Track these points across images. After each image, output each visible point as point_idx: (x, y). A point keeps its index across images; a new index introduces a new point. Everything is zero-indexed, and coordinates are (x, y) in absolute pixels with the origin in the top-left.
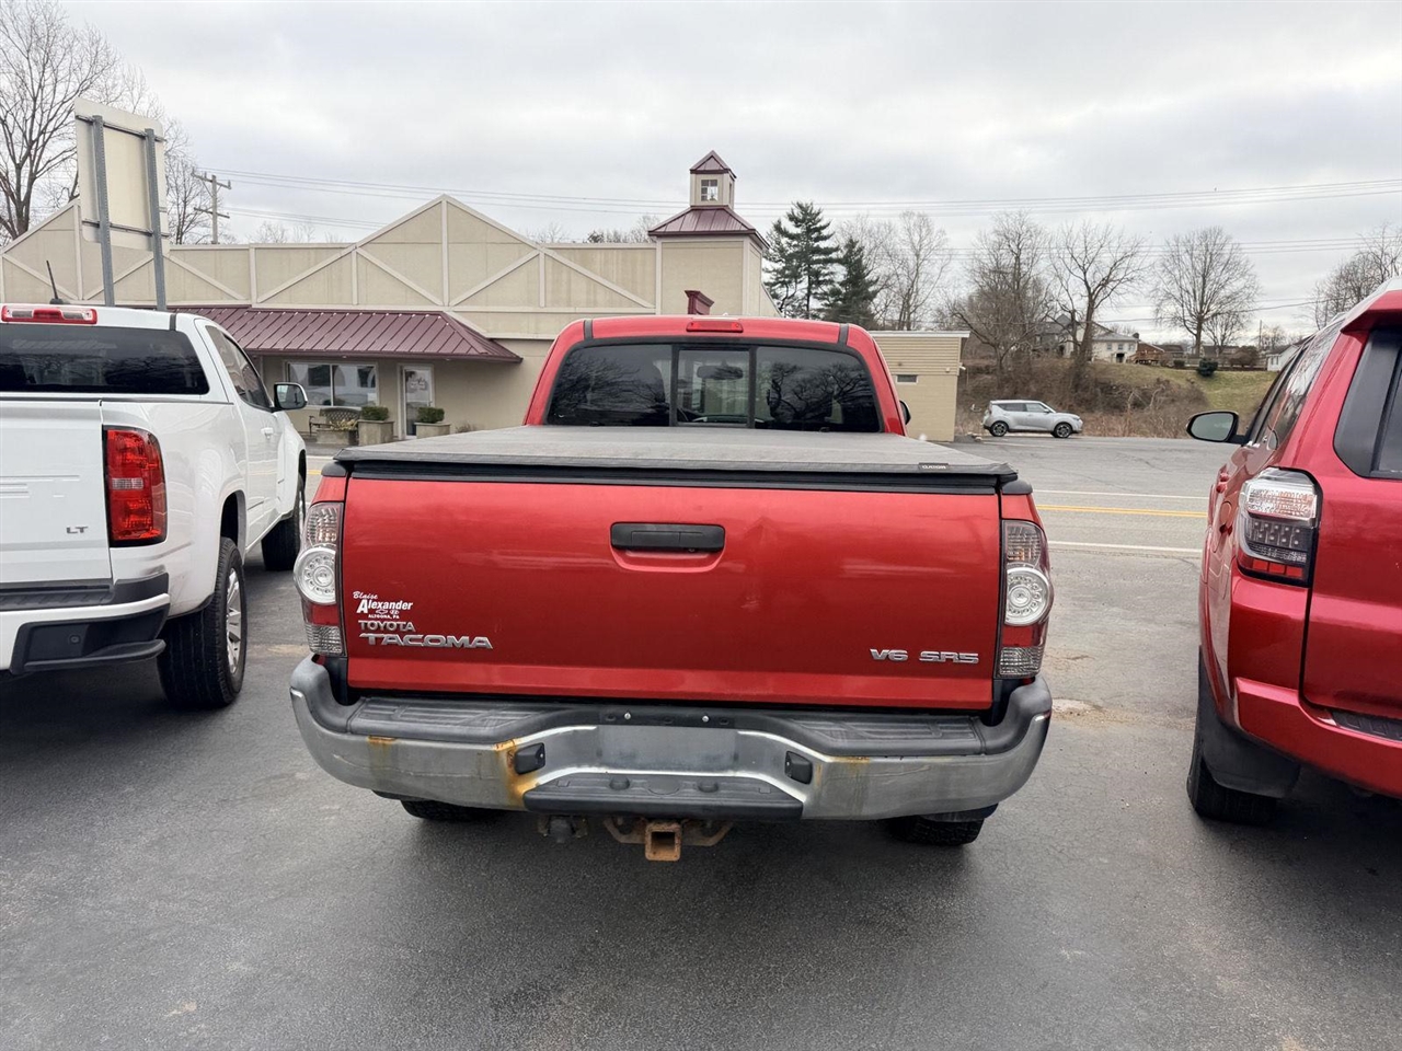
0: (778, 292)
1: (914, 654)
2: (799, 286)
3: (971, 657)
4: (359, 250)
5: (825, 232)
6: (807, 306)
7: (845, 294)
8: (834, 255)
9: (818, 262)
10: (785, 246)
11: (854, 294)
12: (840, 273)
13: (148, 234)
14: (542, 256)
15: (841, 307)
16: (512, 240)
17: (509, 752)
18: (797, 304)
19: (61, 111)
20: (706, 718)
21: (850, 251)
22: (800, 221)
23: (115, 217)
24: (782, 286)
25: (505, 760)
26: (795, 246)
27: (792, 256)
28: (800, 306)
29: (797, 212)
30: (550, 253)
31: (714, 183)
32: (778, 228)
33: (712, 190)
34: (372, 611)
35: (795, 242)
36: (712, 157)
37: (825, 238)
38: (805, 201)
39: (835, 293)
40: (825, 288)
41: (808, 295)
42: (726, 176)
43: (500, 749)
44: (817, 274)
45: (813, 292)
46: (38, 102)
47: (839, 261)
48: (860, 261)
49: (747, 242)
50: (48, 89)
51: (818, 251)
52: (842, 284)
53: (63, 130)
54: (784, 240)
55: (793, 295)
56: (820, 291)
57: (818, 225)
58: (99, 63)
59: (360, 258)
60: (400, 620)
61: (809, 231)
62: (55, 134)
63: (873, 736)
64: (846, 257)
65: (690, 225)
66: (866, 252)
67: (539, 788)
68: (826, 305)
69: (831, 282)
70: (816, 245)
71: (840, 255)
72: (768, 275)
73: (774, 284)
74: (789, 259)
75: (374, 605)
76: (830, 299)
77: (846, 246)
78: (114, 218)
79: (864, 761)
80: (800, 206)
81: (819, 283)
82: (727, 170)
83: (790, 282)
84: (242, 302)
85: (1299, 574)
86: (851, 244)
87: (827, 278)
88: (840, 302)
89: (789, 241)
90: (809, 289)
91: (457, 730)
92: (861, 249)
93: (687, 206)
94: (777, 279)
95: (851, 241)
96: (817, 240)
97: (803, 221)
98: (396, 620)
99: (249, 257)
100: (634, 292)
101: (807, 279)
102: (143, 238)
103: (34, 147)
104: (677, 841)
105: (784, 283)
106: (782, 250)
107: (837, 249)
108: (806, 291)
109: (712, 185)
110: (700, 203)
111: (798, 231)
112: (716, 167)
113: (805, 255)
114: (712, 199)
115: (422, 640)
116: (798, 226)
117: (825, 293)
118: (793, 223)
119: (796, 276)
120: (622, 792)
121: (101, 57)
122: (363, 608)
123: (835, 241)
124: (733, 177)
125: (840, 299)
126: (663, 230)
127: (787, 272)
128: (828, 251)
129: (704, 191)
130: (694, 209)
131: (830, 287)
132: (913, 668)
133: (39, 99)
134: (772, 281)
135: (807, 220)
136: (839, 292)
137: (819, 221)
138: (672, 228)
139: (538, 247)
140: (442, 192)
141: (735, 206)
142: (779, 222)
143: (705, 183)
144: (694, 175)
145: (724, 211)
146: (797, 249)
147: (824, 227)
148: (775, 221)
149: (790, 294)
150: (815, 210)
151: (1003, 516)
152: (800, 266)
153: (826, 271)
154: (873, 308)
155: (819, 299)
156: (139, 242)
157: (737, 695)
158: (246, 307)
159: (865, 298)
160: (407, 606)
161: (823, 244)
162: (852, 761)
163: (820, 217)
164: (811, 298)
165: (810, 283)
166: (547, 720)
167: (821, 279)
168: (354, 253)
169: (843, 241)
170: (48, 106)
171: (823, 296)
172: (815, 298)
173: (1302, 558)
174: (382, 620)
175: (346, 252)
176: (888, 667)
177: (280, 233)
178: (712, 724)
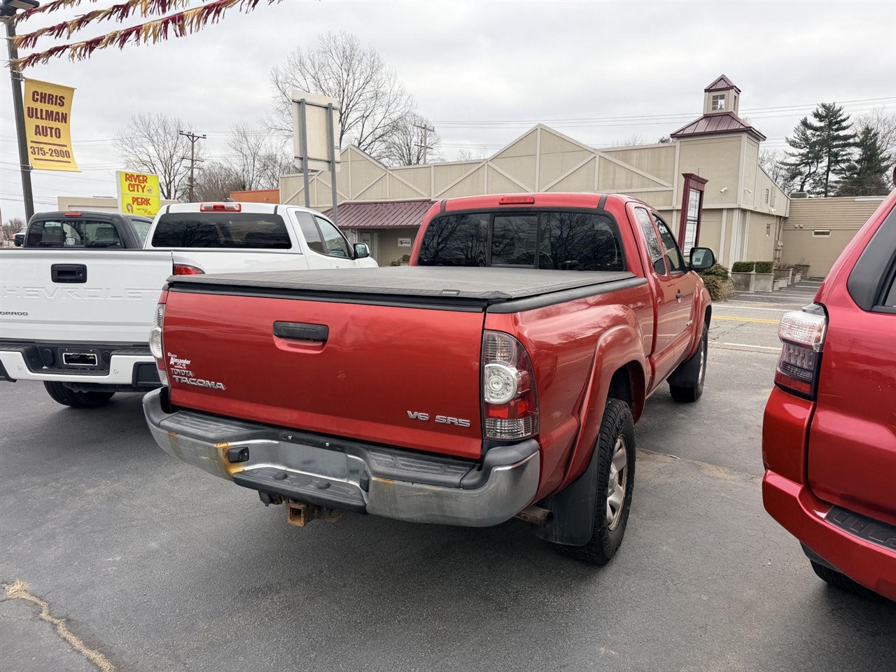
0: (802, 170)
1: (432, 418)
2: (820, 165)
3: (466, 423)
4: (489, 163)
5: (844, 124)
6: (827, 179)
7: (861, 169)
8: (851, 141)
9: (837, 146)
10: (810, 136)
11: (868, 168)
12: (856, 153)
13: (329, 162)
14: (598, 157)
15: (857, 178)
16: (581, 149)
17: (224, 449)
18: (818, 179)
19: (357, 95)
20: (327, 444)
21: (866, 137)
22: (823, 117)
23: (311, 153)
24: (806, 166)
25: (221, 454)
26: (818, 135)
27: (815, 143)
28: (820, 180)
29: (821, 110)
30: (603, 155)
31: (722, 97)
32: (805, 123)
33: (721, 102)
34: (175, 364)
35: (818, 133)
36: (722, 79)
37: (845, 128)
38: (828, 102)
39: (851, 168)
40: (843, 166)
41: (828, 172)
42: (732, 92)
43: (218, 446)
44: (836, 155)
45: (832, 168)
46: (346, 92)
47: (855, 145)
48: (874, 143)
49: (745, 136)
50: (351, 84)
51: (838, 138)
52: (857, 162)
53: (357, 106)
54: (809, 132)
55: (815, 172)
56: (838, 167)
57: (839, 119)
58: (374, 68)
59: (489, 168)
60: (187, 370)
61: (831, 124)
62: (353, 109)
63: (405, 468)
64: (862, 141)
65: (702, 128)
66: (880, 136)
67: (243, 472)
68: (843, 178)
69: (849, 160)
70: (836, 134)
71: (857, 140)
72: (794, 158)
73: (800, 165)
74: (812, 145)
75: (176, 360)
76: (847, 173)
77: (863, 133)
78: (309, 155)
79: (391, 482)
80: (824, 106)
81: (837, 162)
82: (732, 87)
83: (812, 162)
84: (426, 198)
85: (806, 389)
86: (867, 131)
87: (845, 158)
88: (855, 176)
89: (814, 132)
90: (829, 167)
91: (201, 433)
92: (875, 135)
93: (702, 115)
94: (802, 160)
95: (867, 129)
96: (837, 130)
97: (826, 117)
98: (184, 369)
99: (431, 171)
100: (659, 177)
101: (827, 160)
102: (327, 164)
103: (343, 117)
104: (302, 515)
105: (807, 164)
106: (807, 140)
107: (854, 136)
108: (826, 169)
109: (721, 99)
110: (711, 112)
111: (822, 124)
112: (725, 86)
113: (826, 143)
114: (721, 108)
115: (195, 382)
116: (821, 121)
117: (843, 169)
118: (818, 119)
119: (818, 158)
120: (280, 481)
121: (376, 63)
122: (172, 362)
123: (853, 128)
124: (738, 91)
125: (856, 173)
126: (681, 133)
127: (810, 155)
128: (846, 138)
129: (715, 103)
130: (706, 117)
131: (847, 164)
132: (431, 426)
133: (346, 90)
134: (797, 162)
135: (830, 116)
136: (855, 168)
137: (840, 115)
138: (687, 131)
139: (596, 152)
140: (539, 122)
141: (739, 112)
142: (806, 119)
143: (715, 98)
144: (707, 93)
145: (730, 116)
146: (819, 138)
147: (844, 120)
148: (802, 118)
149: (812, 171)
150: (837, 107)
151: (486, 327)
152: (822, 150)
153: (844, 153)
154: (885, 179)
155: (837, 174)
156: (323, 167)
157: (339, 432)
158: (428, 201)
159: (877, 172)
160: (188, 362)
161: (842, 133)
162: (386, 481)
163: (841, 113)
164: (830, 173)
165: (830, 162)
166: (250, 434)
167: (839, 158)
168: (486, 165)
169: (860, 129)
170: (350, 94)
171: (841, 171)
172: (834, 173)
173: (809, 376)
174: (180, 369)
175: (482, 164)
176: (416, 423)
177: (468, 155)
178: (332, 448)
